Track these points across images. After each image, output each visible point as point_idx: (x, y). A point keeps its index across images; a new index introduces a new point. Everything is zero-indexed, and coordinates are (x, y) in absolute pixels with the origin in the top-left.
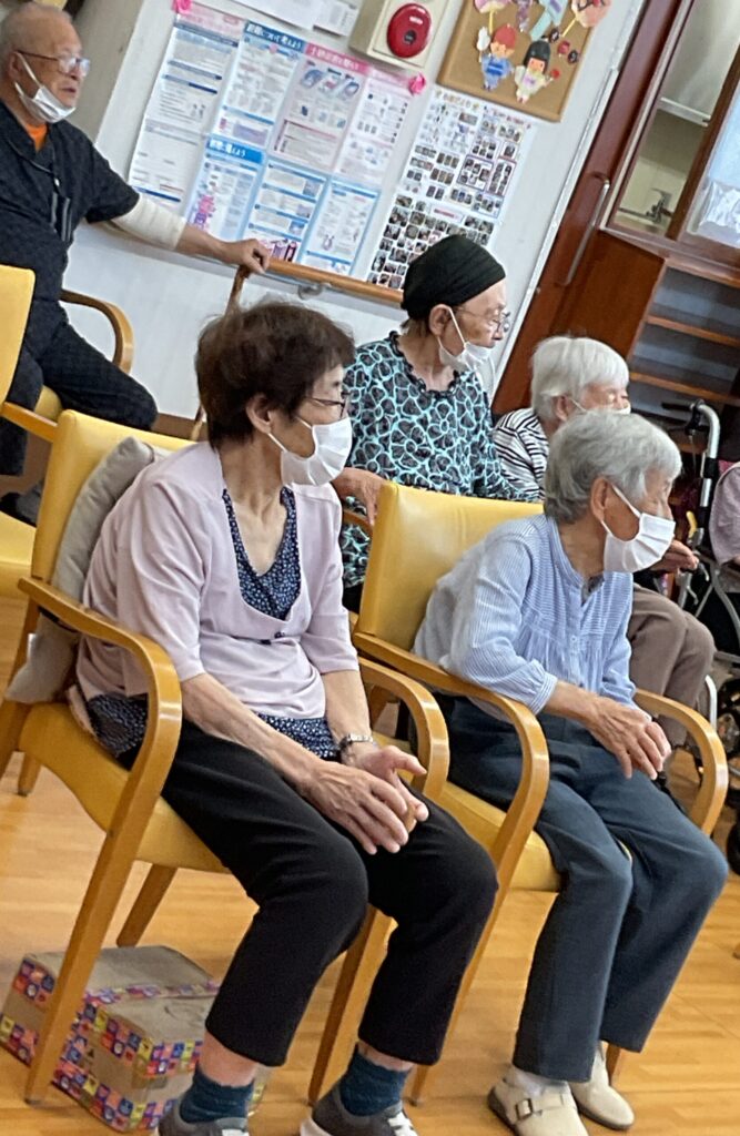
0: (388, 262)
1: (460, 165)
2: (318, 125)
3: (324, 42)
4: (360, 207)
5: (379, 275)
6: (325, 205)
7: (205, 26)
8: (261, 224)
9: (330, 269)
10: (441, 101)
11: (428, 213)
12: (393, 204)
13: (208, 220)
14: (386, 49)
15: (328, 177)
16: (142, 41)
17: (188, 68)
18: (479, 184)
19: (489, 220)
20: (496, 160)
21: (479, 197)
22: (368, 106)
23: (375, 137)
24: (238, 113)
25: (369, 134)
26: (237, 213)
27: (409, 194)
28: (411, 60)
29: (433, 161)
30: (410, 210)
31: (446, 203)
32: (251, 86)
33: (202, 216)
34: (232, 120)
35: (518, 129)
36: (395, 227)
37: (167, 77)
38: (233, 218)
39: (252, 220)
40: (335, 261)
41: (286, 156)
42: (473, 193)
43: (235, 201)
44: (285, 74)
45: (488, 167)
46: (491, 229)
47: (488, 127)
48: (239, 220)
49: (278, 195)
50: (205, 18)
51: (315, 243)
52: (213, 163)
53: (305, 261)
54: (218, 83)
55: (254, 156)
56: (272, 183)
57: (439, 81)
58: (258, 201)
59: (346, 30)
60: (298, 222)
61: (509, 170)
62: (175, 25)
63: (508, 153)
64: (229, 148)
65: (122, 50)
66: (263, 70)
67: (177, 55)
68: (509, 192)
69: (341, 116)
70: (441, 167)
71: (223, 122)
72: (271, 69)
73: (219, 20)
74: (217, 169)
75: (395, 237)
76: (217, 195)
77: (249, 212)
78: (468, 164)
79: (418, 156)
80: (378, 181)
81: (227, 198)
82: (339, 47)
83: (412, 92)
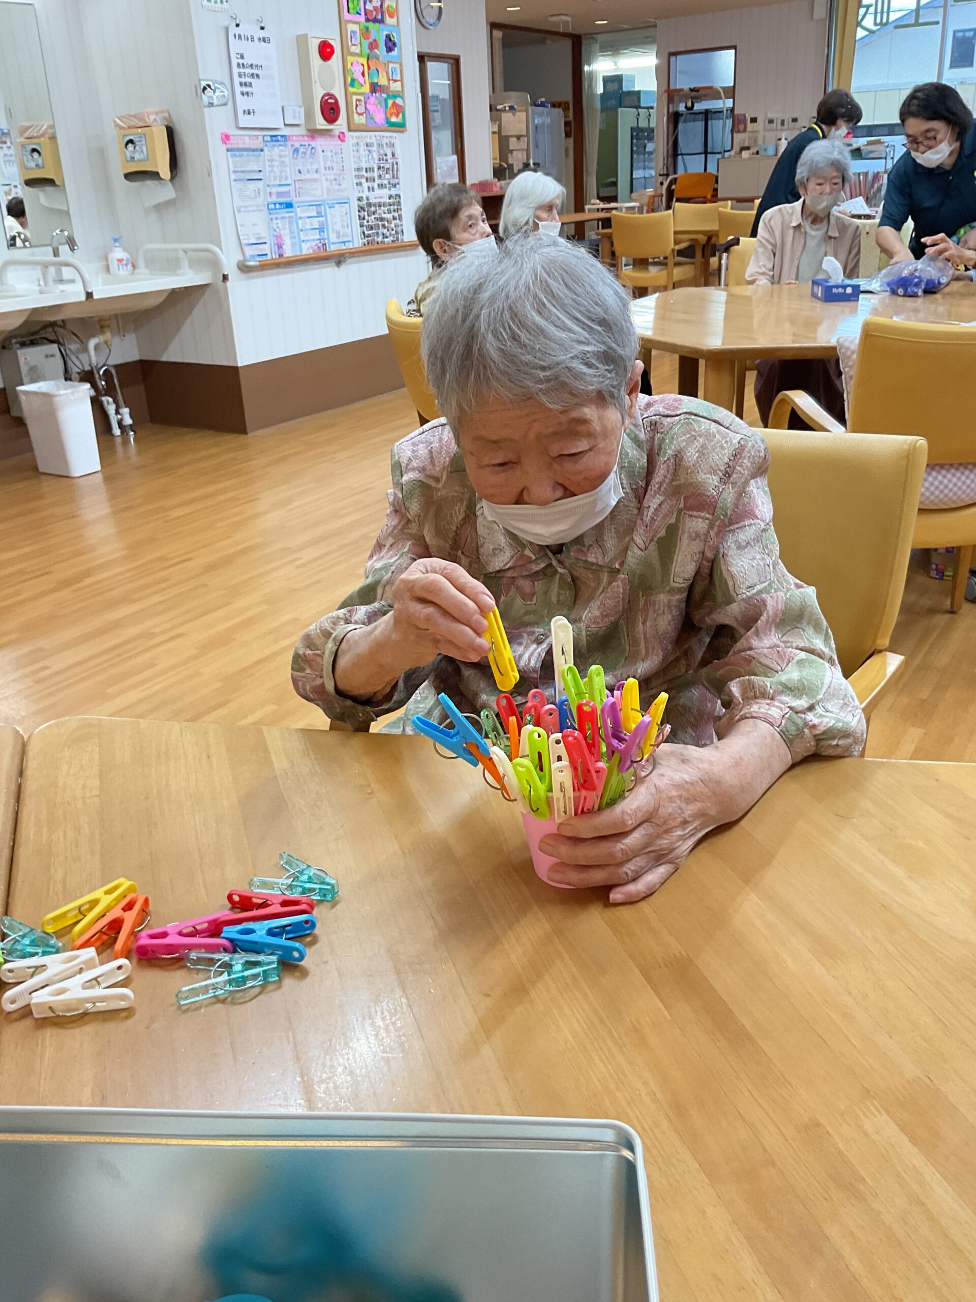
0: (366, 233)
1: (376, 169)
2: (308, 176)
3: (295, 131)
4: (344, 210)
5: (365, 241)
6: (329, 216)
7: (241, 146)
8: (307, 238)
9: (344, 248)
10: (355, 141)
11: (372, 201)
12: (357, 203)
13: (284, 247)
14: (324, 122)
15: (323, 201)
16: (217, 166)
17: (243, 172)
18: (387, 176)
19: (397, 193)
20: (390, 161)
21: (389, 183)
22: (324, 157)
23: (335, 171)
24: (274, 186)
25: (331, 172)
26: (295, 237)
27: (361, 195)
28: (337, 123)
29: (364, 173)
30: (365, 202)
31: (378, 192)
32: (276, 169)
33: (280, 246)
34: (274, 190)
35: (393, 141)
36: (362, 214)
37: (235, 180)
38: (294, 241)
39: (303, 238)
40: (344, 242)
41: (302, 199)
42: (386, 182)
43: (291, 232)
44: (285, 156)
45: (387, 166)
46: (399, 196)
47: (380, 145)
48: (297, 240)
49: (308, 220)
50: (240, 142)
51: (333, 238)
52: (274, 216)
53: (333, 248)
54: (261, 174)
55: (289, 205)
56: (303, 215)
57: (350, 130)
58: (301, 227)
59: (302, 121)
60: (321, 230)
61: (397, 164)
62: (228, 150)
63: (393, 155)
64: (278, 206)
65: (210, 174)
66: (277, 158)
67: (235, 166)
68: (400, 175)
69: (315, 167)
70: (369, 175)
71: (270, 194)
72: (280, 156)
73: (247, 139)
74: (277, 219)
75: (364, 218)
76: (282, 232)
77: (299, 234)
78: (379, 168)
79: (356, 173)
80: (345, 194)
81: (288, 231)
82: (302, 131)
83: (343, 141)
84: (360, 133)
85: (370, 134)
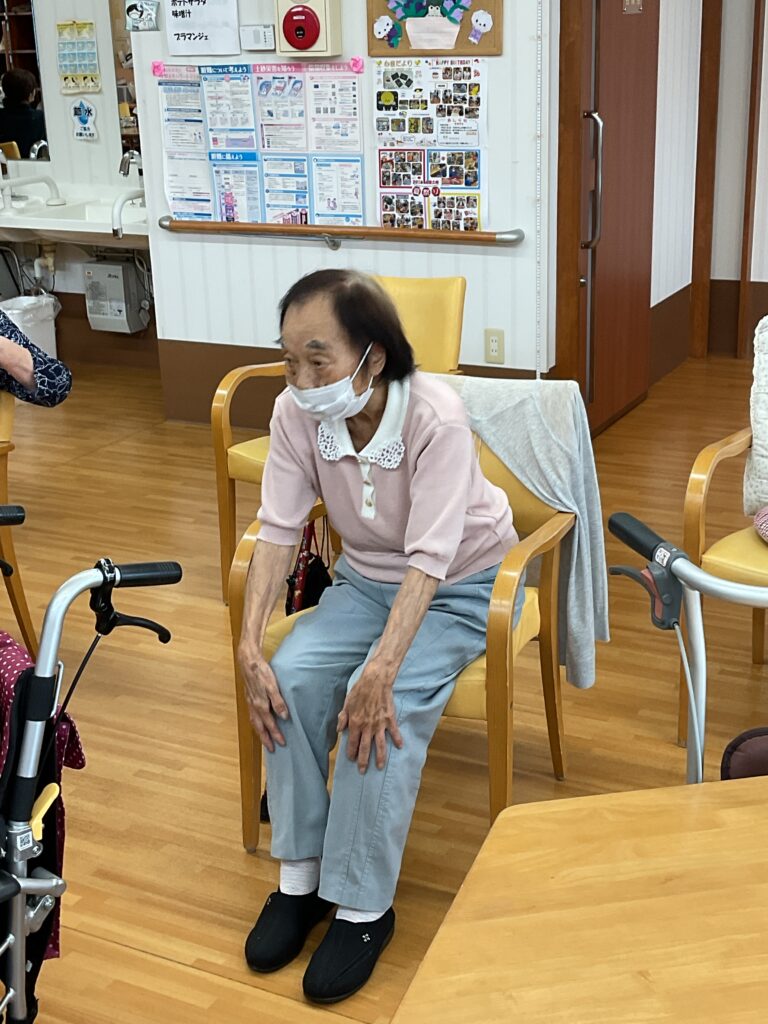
2: (284, 120)
3: (266, 59)
4: (350, 171)
6: (316, 176)
7: (178, 79)
8: (276, 202)
13: (235, 209)
14: (290, 48)
15: (308, 155)
17: (180, 110)
22: (318, 94)
23: (337, 115)
24: (223, 130)
25: (330, 115)
26: (255, 199)
32: (224, 109)
33: (230, 207)
37: (168, 120)
38: (252, 203)
39: (268, 201)
40: (348, 217)
43: (250, 191)
48: (258, 203)
49: (279, 180)
50: (175, 73)
51: (320, 206)
53: (317, 221)
54: (200, 114)
55: (251, 157)
57: (373, 55)
58: (266, 188)
59: (271, 46)
60: (301, 193)
62: (160, 84)
64: (228, 157)
66: (227, 95)
67: (169, 103)
69: (299, 108)
71: (216, 140)
72: (233, 93)
74: (226, 172)
77: (262, 196)
80: (357, 148)
83: (357, 72)
84: (395, 59)
85: (417, 59)
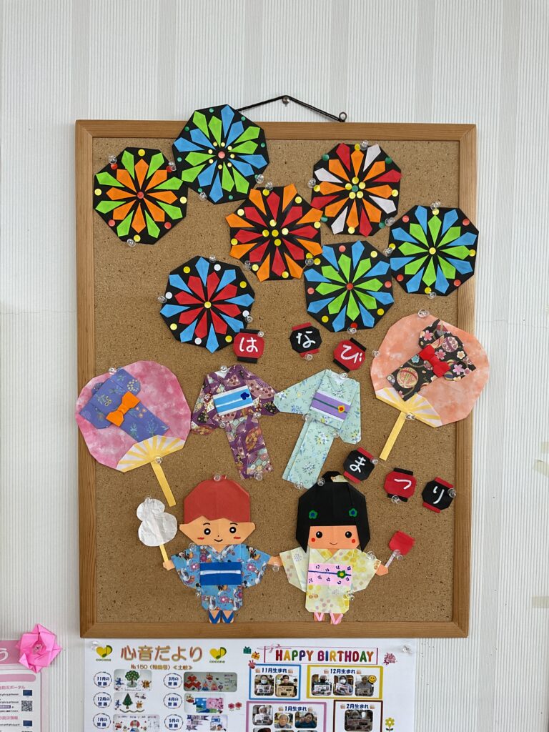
84: (153, 643)
85: (216, 644)
